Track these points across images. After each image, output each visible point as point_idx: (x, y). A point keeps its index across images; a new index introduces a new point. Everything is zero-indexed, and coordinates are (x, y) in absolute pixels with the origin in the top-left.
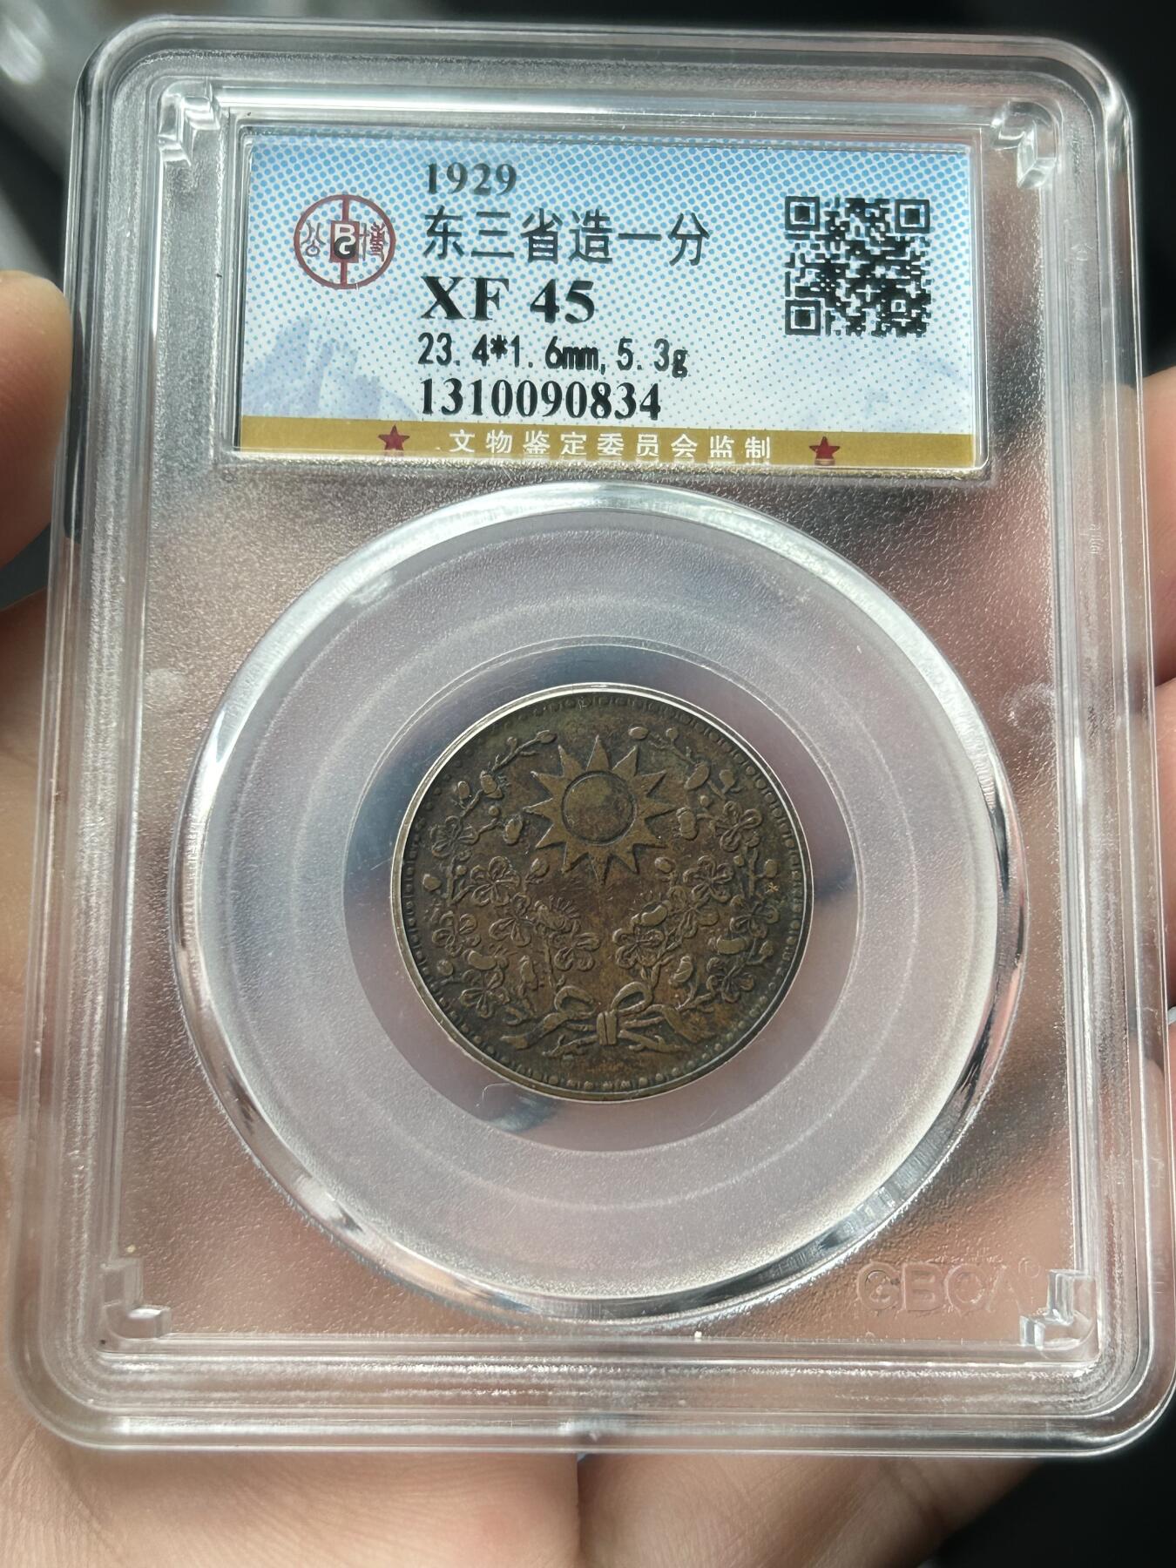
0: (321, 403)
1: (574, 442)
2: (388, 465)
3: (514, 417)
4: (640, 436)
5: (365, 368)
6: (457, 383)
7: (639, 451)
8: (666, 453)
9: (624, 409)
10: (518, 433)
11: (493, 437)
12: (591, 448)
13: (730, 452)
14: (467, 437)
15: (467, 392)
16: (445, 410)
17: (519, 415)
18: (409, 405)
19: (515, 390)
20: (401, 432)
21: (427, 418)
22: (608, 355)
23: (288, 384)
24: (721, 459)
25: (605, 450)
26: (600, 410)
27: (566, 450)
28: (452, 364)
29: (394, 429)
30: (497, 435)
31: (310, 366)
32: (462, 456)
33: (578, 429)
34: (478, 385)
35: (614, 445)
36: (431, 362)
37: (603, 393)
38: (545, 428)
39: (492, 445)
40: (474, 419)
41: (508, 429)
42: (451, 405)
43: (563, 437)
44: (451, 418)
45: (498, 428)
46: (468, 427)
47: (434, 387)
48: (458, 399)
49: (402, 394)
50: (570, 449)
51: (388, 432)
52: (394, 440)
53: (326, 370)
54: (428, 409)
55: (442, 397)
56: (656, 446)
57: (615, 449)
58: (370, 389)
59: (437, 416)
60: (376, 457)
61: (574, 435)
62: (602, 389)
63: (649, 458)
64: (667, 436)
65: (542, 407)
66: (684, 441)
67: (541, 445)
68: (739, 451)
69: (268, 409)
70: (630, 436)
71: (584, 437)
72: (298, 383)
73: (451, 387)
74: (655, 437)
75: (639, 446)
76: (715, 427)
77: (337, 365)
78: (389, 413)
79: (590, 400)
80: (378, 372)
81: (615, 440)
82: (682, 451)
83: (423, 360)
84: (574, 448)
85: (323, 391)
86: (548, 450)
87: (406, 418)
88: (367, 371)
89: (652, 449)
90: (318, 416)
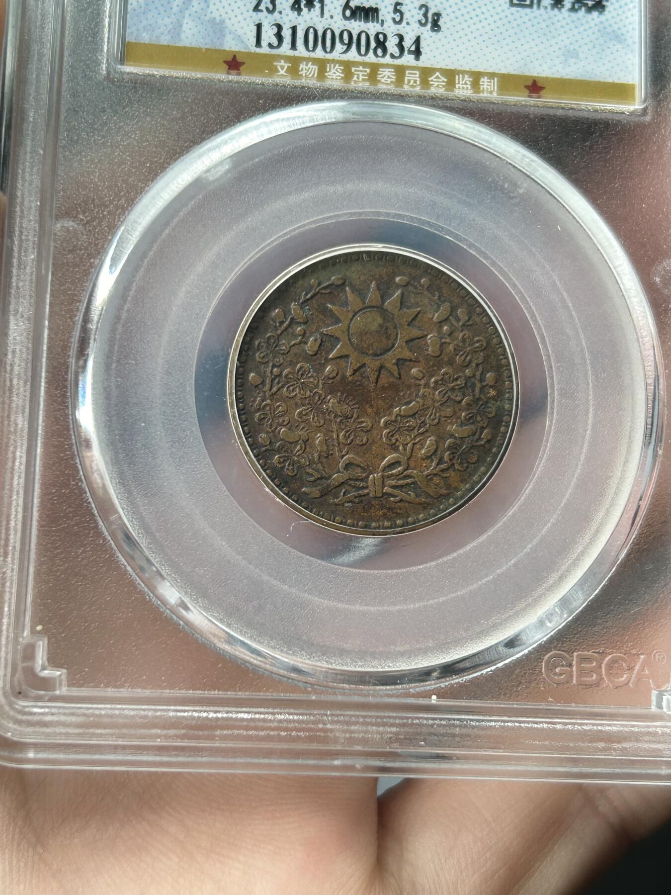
0: (183, 36)
1: (361, 74)
2: (230, 82)
3: (319, 53)
4: (407, 72)
5: (215, 11)
6: (279, 27)
7: (406, 82)
8: (425, 83)
9: (396, 51)
10: (322, 65)
11: (304, 67)
12: (373, 77)
13: (469, 87)
14: (286, 65)
15: (287, 34)
16: (270, 46)
17: (323, 53)
18: (245, 40)
19: (320, 34)
20: (239, 59)
21: (258, 50)
22: (386, 13)
23: (160, 21)
24: (463, 90)
25: (383, 80)
26: (379, 52)
27: (355, 78)
28: (276, 14)
29: (235, 56)
30: (307, 65)
31: (175, 9)
32: (282, 77)
33: (364, 64)
34: (294, 29)
35: (389, 77)
36: (261, 11)
37: (382, 40)
38: (341, 63)
39: (303, 73)
40: (291, 53)
41: (315, 61)
42: (275, 42)
43: (353, 69)
44: (275, 52)
45: (307, 60)
46: (288, 59)
47: (264, 29)
48: (279, 37)
49: (240, 32)
50: (358, 78)
51: (230, 59)
52: (234, 63)
53: (187, 13)
54: (258, 43)
55: (269, 35)
56: (418, 79)
57: (389, 80)
58: (218, 27)
59: (265, 49)
60: (222, 76)
61: (361, 68)
62: (381, 37)
63: (412, 86)
64: (426, 73)
65: (339, 47)
66: (437, 77)
67: (338, 74)
68: (476, 85)
69: (145, 38)
70: (400, 71)
71: (368, 70)
72: (167, 21)
73: (275, 30)
74: (417, 72)
75: (406, 79)
76: (460, 68)
77: (194, 9)
78: (231, 45)
79: (373, 44)
80: (224, 16)
81: (389, 74)
82: (436, 84)
83: (256, 9)
84: (361, 78)
85: (185, 27)
86: (342, 78)
87: (243, 50)
88: (216, 15)
89: (415, 82)
90: (181, 44)
